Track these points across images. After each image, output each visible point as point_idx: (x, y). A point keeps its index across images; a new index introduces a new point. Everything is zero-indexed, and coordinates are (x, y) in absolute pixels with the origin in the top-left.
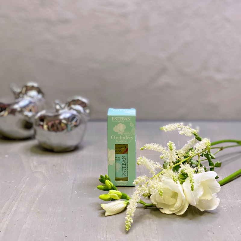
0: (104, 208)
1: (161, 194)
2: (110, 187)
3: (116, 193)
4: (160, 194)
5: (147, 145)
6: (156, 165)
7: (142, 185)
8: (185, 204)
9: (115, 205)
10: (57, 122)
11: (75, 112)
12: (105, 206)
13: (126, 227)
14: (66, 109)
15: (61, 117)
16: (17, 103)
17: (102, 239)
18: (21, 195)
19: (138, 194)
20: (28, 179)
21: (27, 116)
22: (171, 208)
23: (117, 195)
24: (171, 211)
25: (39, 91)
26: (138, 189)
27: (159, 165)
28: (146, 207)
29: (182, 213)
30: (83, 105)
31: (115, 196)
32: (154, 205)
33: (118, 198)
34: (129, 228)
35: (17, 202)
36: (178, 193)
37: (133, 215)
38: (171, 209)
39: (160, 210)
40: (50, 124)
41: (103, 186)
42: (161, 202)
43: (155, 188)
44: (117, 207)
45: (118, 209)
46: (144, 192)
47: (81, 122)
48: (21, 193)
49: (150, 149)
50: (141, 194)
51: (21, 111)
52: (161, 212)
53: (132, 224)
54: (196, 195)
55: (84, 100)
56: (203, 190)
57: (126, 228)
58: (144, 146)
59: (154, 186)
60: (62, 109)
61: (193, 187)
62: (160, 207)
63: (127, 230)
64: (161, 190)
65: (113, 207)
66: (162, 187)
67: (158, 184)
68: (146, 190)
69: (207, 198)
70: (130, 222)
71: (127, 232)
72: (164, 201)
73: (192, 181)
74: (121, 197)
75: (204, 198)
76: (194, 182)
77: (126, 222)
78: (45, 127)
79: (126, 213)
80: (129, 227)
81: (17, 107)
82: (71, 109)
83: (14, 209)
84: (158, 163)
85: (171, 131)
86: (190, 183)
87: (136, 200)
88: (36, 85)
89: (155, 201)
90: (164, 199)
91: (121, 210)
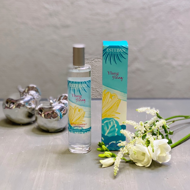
0: (101, 163)
1: (135, 153)
2: (105, 150)
3: (109, 153)
9: (108, 161)
12: (102, 161)
22: (142, 162)
23: (109, 155)
24: (142, 164)
28: (127, 162)
32: (132, 161)
36: (145, 153)
41: (100, 149)
42: (136, 159)
45: (110, 163)
54: (156, 154)
62: (136, 162)
69: (163, 155)
72: (138, 158)
74: (111, 156)
89: (133, 158)
90: (137, 157)
91: (112, 164)
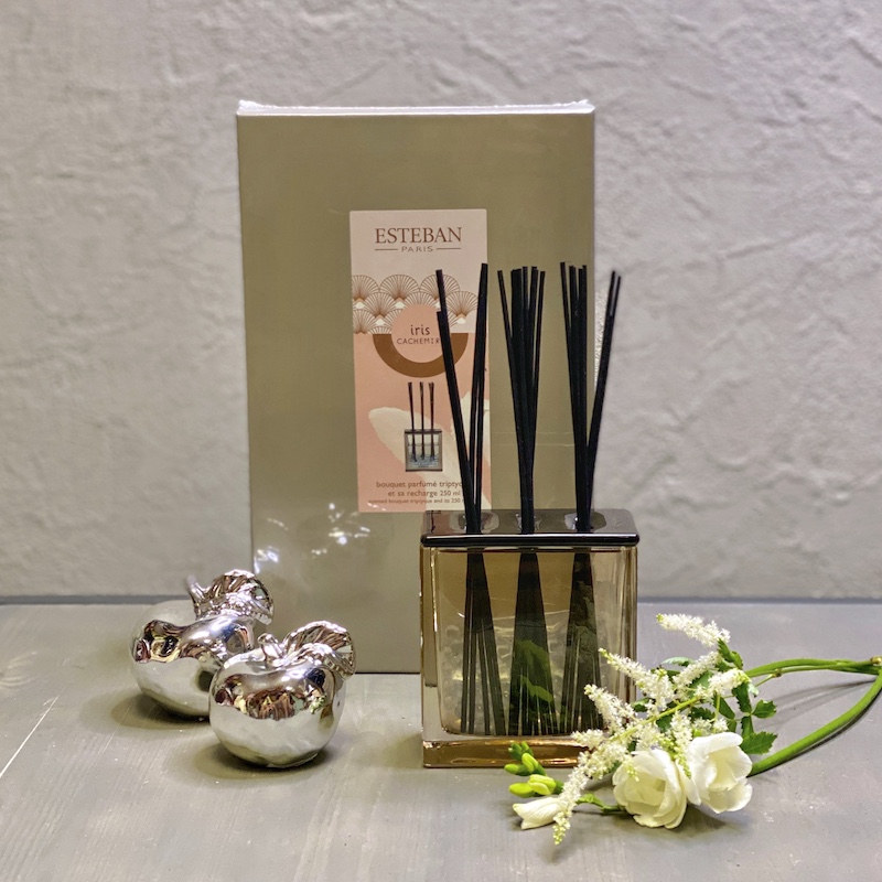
0: (519, 814)
2: (532, 769)
3: (544, 781)
9: (540, 807)
12: (520, 808)
22: (654, 813)
23: (546, 786)
24: (656, 819)
28: (606, 813)
29: (676, 823)
31: (540, 788)
32: (622, 808)
33: (548, 792)
36: (665, 782)
38: (655, 816)
39: (635, 817)
41: (518, 767)
42: (637, 801)
44: (546, 812)
52: (637, 823)
65: (538, 812)
69: (724, 787)
74: (552, 789)
75: (718, 787)
89: (625, 799)
90: (640, 793)
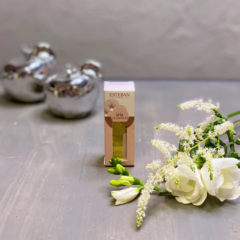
0: (114, 197)
1: (177, 182)
2: (121, 172)
3: (128, 179)
4: (175, 182)
5: (162, 124)
6: (172, 147)
7: (156, 173)
8: (203, 193)
10: (68, 88)
11: (87, 78)
13: (137, 222)
14: (78, 74)
15: (73, 83)
16: (28, 65)
17: (112, 238)
18: (27, 174)
19: (151, 184)
20: (36, 153)
21: (37, 79)
23: (128, 182)
24: (188, 200)
25: (51, 53)
26: (152, 178)
27: (175, 149)
28: (161, 194)
29: (200, 203)
30: (96, 69)
31: (126, 183)
33: (130, 184)
34: (141, 224)
35: (22, 185)
36: (195, 181)
37: (145, 208)
38: (188, 198)
39: (176, 198)
40: (61, 90)
41: (114, 170)
42: (177, 190)
43: (171, 176)
44: (129, 195)
45: (129, 197)
46: (158, 181)
47: (93, 87)
48: (26, 172)
49: (166, 129)
50: (154, 183)
51: (32, 74)
52: (177, 202)
53: (144, 219)
54: (215, 185)
55: (97, 64)
56: (224, 179)
57: (138, 224)
58: (160, 125)
59: (169, 174)
60: (74, 73)
61: (212, 176)
62: (176, 195)
63: (139, 226)
64: (176, 178)
65: (125, 196)
66: (178, 175)
67: (174, 171)
68: (160, 178)
69: (227, 187)
70: (142, 216)
71: (138, 229)
73: (211, 170)
74: (133, 183)
75: (224, 187)
76: (213, 171)
77: (137, 216)
78: (56, 93)
79: (138, 206)
80: (141, 222)
81: (27, 69)
82: (82, 73)
83: (18, 194)
84: (174, 146)
85: (189, 109)
86: (209, 171)
87: (148, 190)
88: (47, 46)
89: (171, 189)
91: (133, 198)
